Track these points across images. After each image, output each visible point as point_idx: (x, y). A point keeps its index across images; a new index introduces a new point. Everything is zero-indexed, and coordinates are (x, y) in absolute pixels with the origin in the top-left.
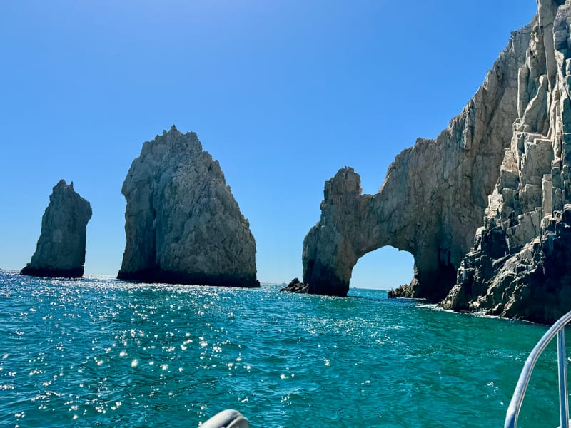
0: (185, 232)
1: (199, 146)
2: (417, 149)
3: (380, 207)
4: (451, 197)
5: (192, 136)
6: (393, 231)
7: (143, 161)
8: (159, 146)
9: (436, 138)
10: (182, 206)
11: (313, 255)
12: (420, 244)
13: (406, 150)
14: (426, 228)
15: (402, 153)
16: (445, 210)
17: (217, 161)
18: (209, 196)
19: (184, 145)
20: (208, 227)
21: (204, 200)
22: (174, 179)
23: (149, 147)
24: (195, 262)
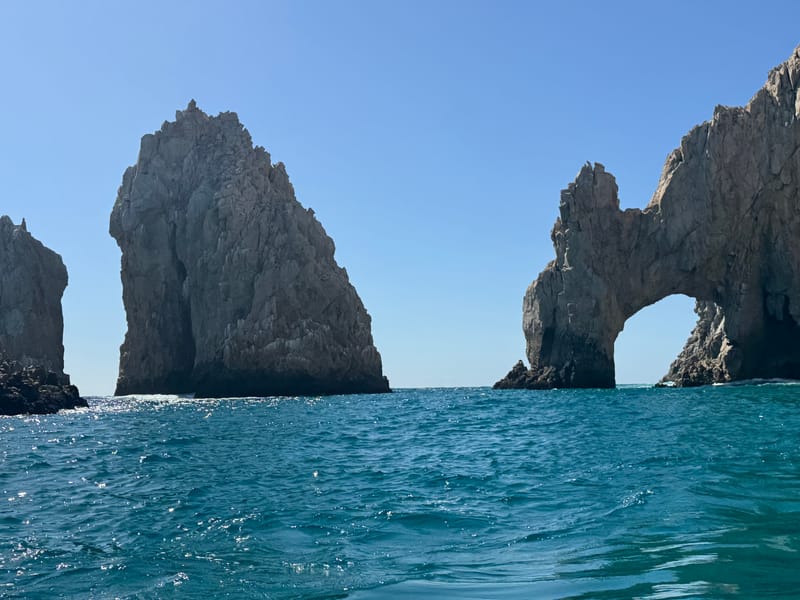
0: (256, 300)
1: (246, 137)
2: (721, 125)
3: (659, 228)
4: (786, 205)
5: (230, 119)
6: (690, 269)
7: (146, 173)
8: (173, 141)
9: (749, 104)
10: (243, 251)
11: (551, 321)
12: (735, 288)
13: (698, 129)
14: (745, 260)
15: (692, 133)
16: (776, 227)
17: (281, 165)
18: (286, 230)
19: (219, 136)
20: (296, 288)
21: (280, 239)
22: (220, 203)
23: (152, 145)
24: (284, 351)
